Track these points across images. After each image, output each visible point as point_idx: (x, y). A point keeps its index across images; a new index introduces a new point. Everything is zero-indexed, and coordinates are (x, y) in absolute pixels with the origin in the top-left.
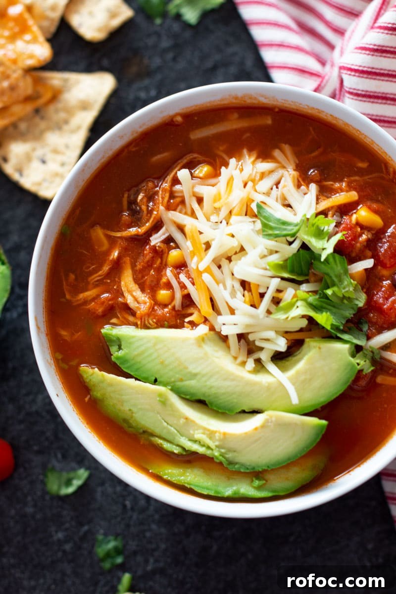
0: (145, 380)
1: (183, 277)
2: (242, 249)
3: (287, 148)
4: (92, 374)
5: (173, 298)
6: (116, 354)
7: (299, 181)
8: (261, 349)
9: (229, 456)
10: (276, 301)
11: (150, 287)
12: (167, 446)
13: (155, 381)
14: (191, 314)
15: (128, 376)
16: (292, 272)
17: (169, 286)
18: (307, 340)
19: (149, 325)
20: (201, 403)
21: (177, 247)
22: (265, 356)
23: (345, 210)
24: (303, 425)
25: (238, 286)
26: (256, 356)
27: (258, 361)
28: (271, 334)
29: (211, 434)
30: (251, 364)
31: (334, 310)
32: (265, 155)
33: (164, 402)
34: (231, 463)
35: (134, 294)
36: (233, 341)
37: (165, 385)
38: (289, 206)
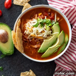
1: (36, 39)
2: (37, 30)
3: (27, 19)
5: (38, 42)
6: (42, 52)
7: (31, 20)
10: (45, 29)
11: (36, 44)
12: (56, 51)
13: (48, 49)
14: (41, 41)
15: (45, 52)
18: (52, 28)
20: (53, 44)
21: (32, 38)
22: (51, 34)
25: (41, 33)
28: (49, 32)
29: (57, 45)
30: (51, 36)
32: (26, 22)
33: (50, 49)
34: (62, 45)
36: (47, 37)
37: (48, 48)
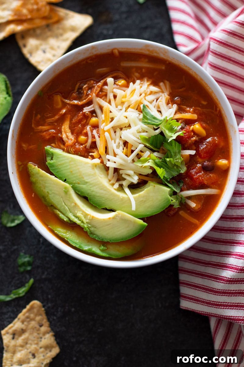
0: (60, 178)
1: (95, 132)
2: (129, 126)
3: (167, 83)
4: (34, 168)
5: (86, 141)
6: (49, 161)
7: (169, 101)
8: (124, 179)
9: (92, 229)
10: (139, 156)
11: (77, 133)
12: (61, 216)
13: (65, 181)
14: (94, 152)
15: (52, 174)
16: (151, 144)
17: (86, 135)
18: (149, 182)
19: (70, 151)
20: (85, 198)
21: (96, 116)
22: (125, 183)
23: (189, 122)
24: (135, 222)
25: (121, 143)
26: (120, 182)
27: (121, 186)
28: (131, 172)
29: (86, 215)
30: (117, 186)
31: (168, 170)
32: (155, 83)
33: (66, 192)
34: (91, 233)
35: (67, 134)
36: (111, 171)
37: (70, 184)
38: (160, 112)
